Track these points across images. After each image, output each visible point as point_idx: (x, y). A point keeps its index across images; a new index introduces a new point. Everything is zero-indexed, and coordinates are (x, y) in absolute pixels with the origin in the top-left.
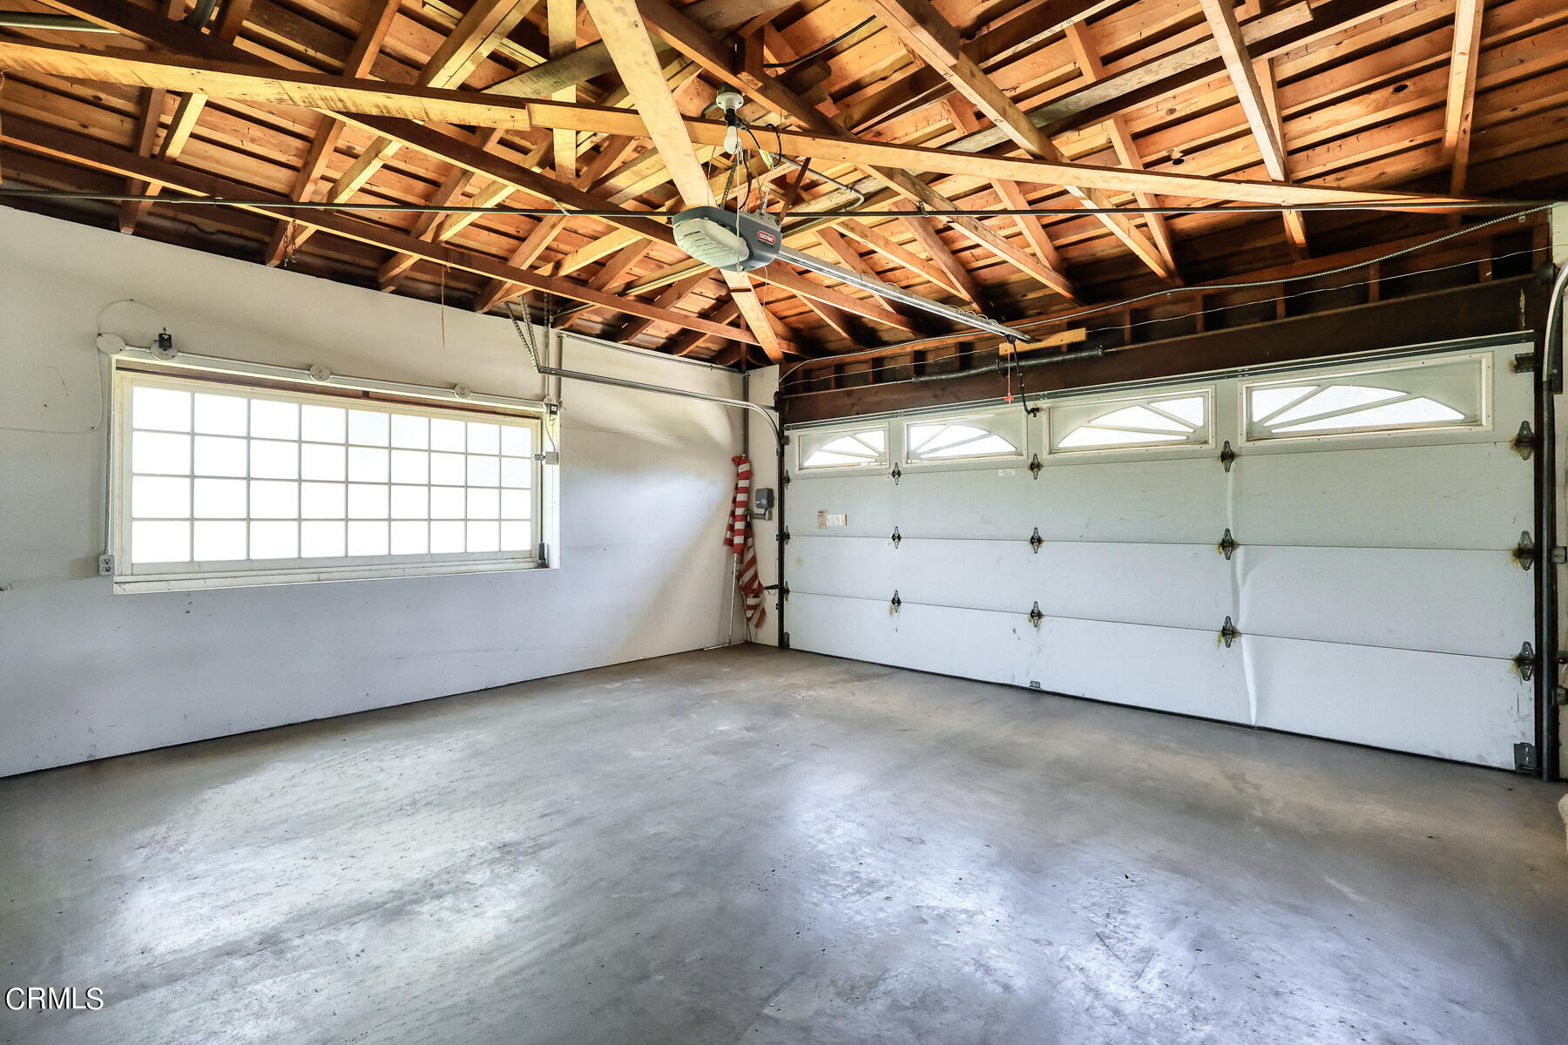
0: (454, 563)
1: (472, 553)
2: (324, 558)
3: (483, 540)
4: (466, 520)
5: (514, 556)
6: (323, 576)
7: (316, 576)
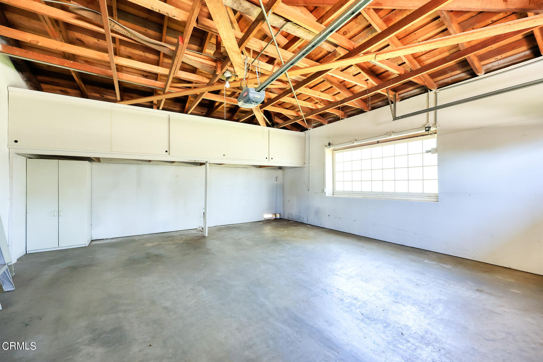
0: (404, 196)
1: (411, 193)
2: (366, 192)
3: (416, 188)
4: (408, 180)
5: (430, 196)
6: (365, 197)
7: (363, 196)
